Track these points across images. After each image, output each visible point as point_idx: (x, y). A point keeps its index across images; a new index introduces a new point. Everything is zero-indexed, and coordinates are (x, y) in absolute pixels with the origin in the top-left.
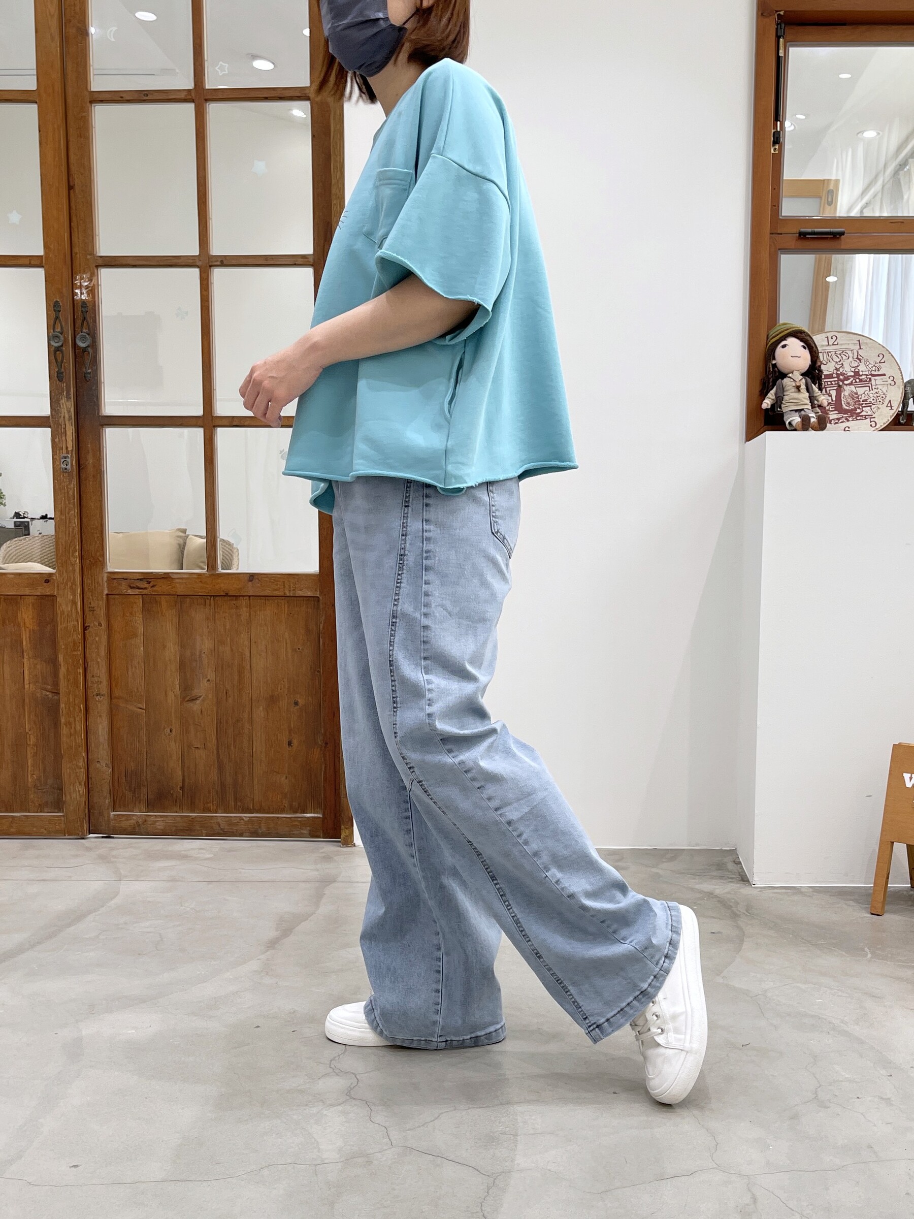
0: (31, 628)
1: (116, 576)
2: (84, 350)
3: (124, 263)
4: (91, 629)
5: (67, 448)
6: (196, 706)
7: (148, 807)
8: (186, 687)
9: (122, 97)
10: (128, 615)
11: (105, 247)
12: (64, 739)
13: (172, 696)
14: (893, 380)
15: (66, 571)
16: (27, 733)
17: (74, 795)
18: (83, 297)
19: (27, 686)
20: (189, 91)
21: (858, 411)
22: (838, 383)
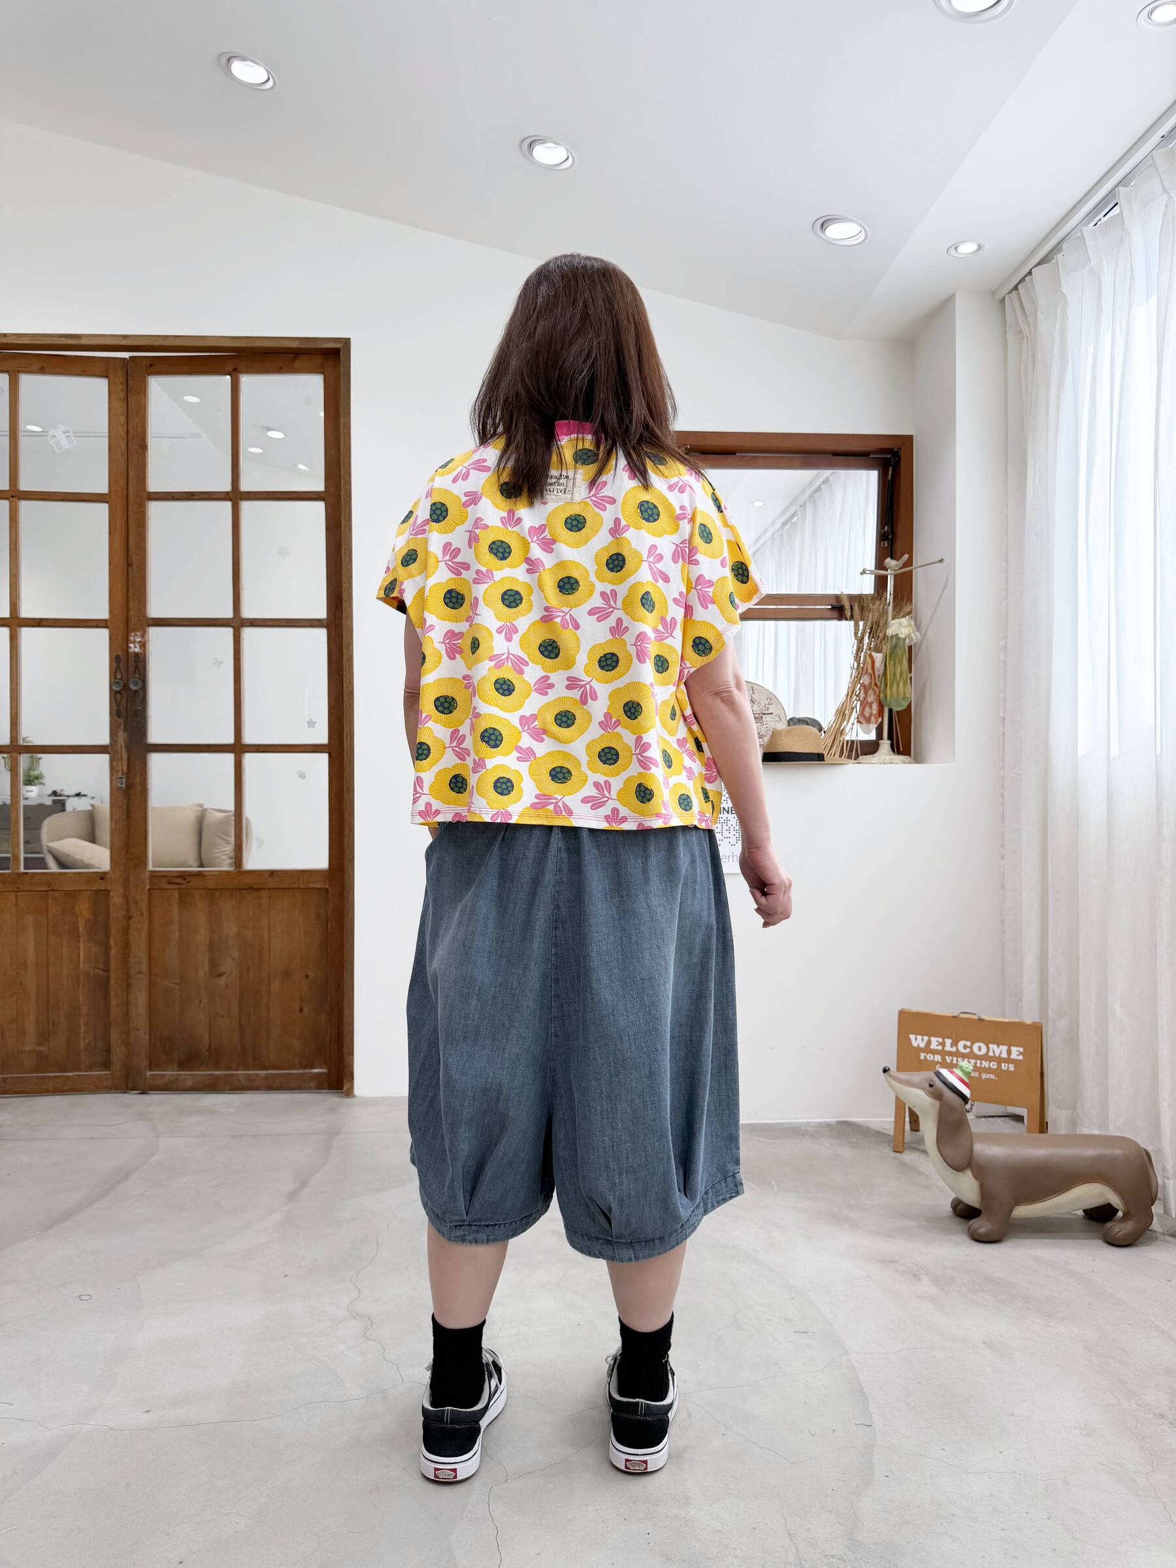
0: (87, 916)
1: (156, 874)
2: (136, 692)
3: (171, 623)
4: (135, 919)
5: (122, 770)
6: (222, 981)
7: (179, 1067)
8: (214, 965)
9: (173, 497)
10: (166, 906)
11: (155, 609)
12: (113, 1009)
13: (202, 972)
14: (779, 718)
15: (119, 870)
16: (81, 1005)
17: (118, 1057)
18: (136, 650)
19: (81, 966)
20: (228, 492)
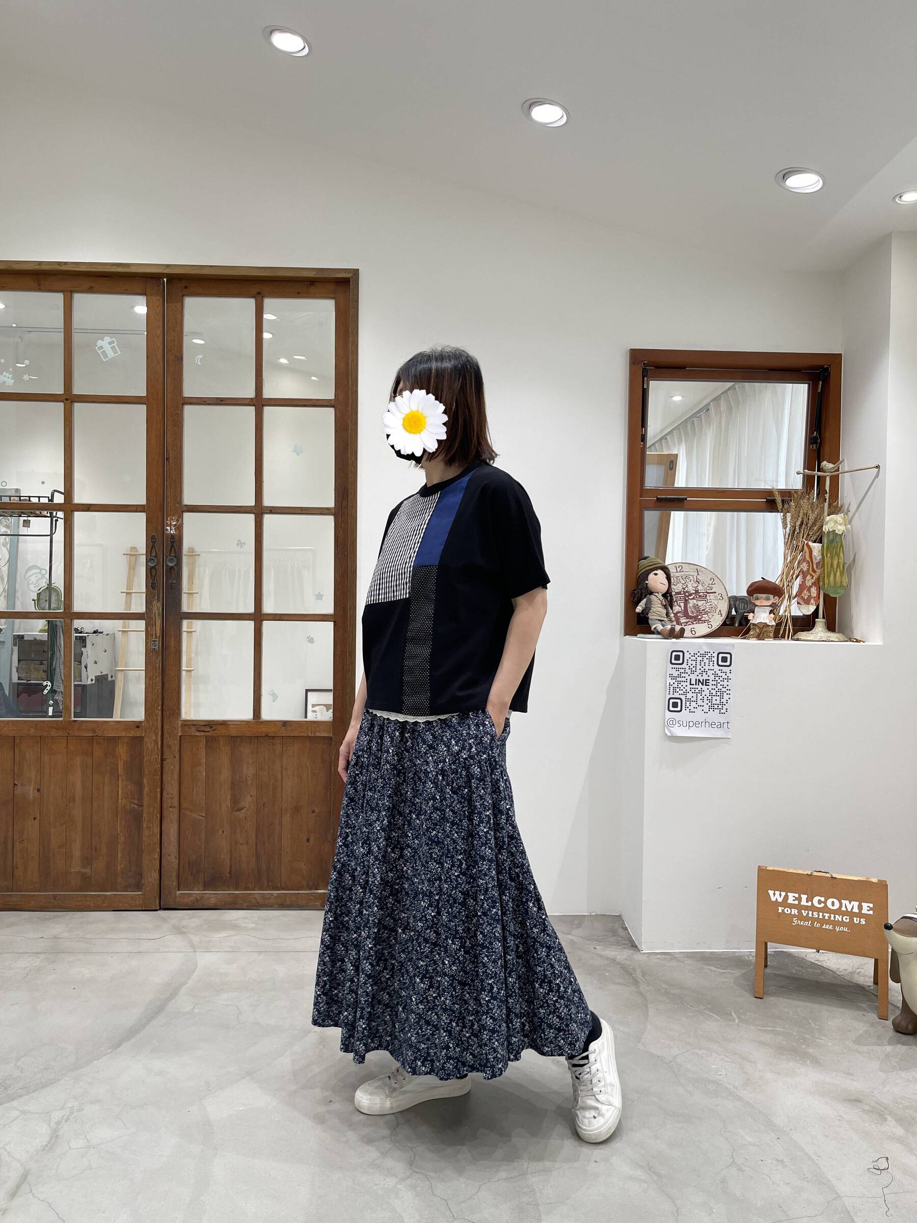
0: (125, 759)
1: (188, 723)
2: (172, 568)
3: (202, 510)
4: (168, 761)
5: (156, 634)
6: (241, 814)
7: (204, 887)
8: (235, 801)
9: (205, 402)
10: (195, 749)
11: (188, 499)
12: (145, 839)
13: (225, 807)
14: (721, 596)
15: (152, 720)
16: (119, 834)
17: (150, 880)
18: (172, 532)
19: (120, 801)
20: (252, 399)
21: (700, 617)
22: (685, 598)
